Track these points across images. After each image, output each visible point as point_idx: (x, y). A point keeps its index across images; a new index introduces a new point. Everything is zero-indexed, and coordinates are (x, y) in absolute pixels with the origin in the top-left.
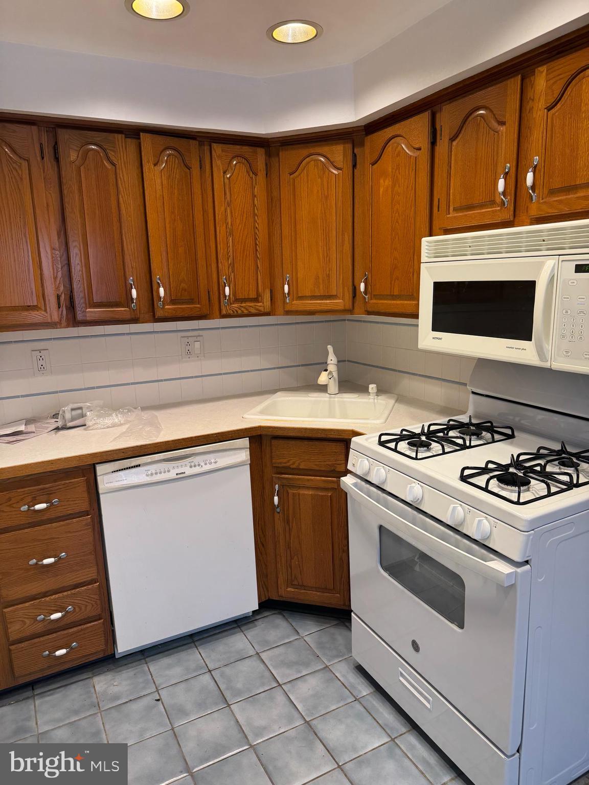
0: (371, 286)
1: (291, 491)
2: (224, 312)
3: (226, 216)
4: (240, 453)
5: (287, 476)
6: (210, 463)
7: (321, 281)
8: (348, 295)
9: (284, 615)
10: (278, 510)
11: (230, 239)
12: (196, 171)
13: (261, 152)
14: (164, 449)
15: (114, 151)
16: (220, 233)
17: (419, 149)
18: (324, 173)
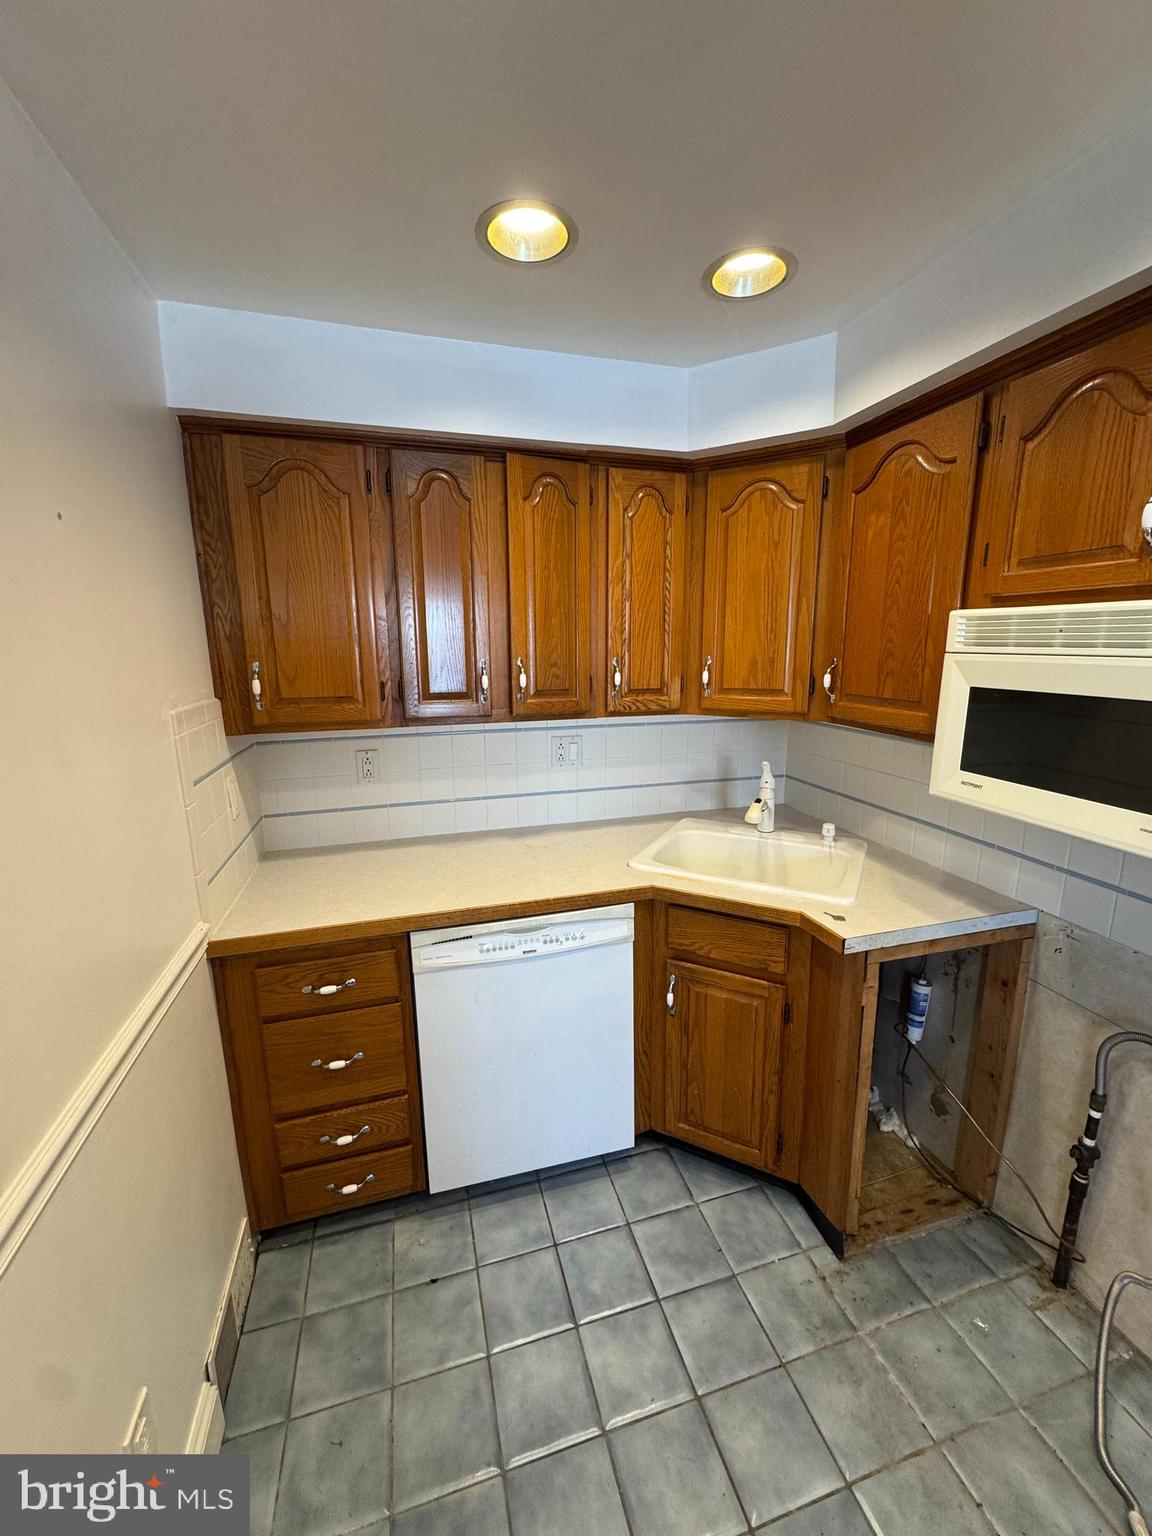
0: (841, 680)
1: (695, 989)
2: (611, 709)
3: (624, 572)
4: (620, 924)
5: (689, 965)
6: (574, 939)
7: (759, 667)
8: (802, 693)
9: (672, 1154)
10: (673, 1012)
11: (628, 604)
12: (583, 507)
13: (680, 479)
14: (507, 915)
15: (469, 481)
16: (613, 595)
17: (953, 461)
18: (775, 507)
